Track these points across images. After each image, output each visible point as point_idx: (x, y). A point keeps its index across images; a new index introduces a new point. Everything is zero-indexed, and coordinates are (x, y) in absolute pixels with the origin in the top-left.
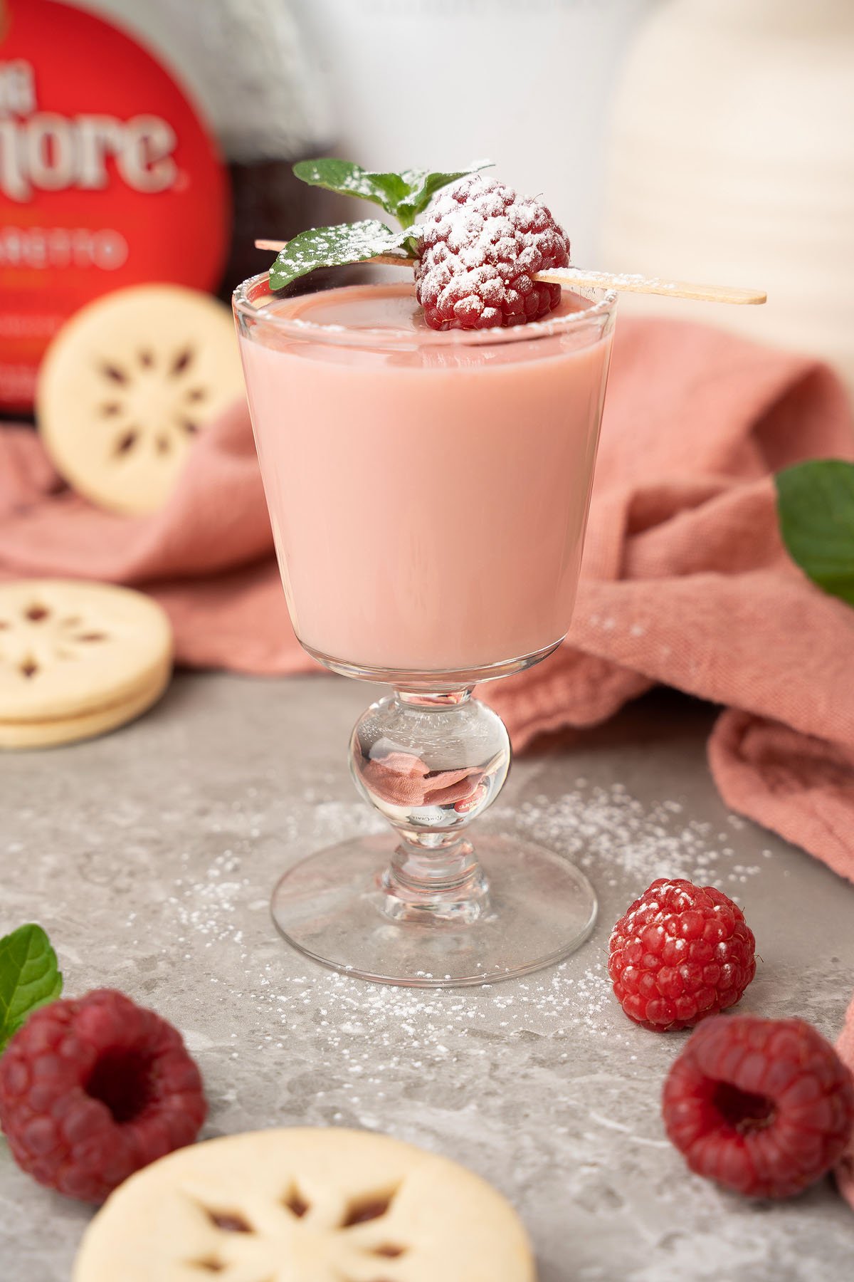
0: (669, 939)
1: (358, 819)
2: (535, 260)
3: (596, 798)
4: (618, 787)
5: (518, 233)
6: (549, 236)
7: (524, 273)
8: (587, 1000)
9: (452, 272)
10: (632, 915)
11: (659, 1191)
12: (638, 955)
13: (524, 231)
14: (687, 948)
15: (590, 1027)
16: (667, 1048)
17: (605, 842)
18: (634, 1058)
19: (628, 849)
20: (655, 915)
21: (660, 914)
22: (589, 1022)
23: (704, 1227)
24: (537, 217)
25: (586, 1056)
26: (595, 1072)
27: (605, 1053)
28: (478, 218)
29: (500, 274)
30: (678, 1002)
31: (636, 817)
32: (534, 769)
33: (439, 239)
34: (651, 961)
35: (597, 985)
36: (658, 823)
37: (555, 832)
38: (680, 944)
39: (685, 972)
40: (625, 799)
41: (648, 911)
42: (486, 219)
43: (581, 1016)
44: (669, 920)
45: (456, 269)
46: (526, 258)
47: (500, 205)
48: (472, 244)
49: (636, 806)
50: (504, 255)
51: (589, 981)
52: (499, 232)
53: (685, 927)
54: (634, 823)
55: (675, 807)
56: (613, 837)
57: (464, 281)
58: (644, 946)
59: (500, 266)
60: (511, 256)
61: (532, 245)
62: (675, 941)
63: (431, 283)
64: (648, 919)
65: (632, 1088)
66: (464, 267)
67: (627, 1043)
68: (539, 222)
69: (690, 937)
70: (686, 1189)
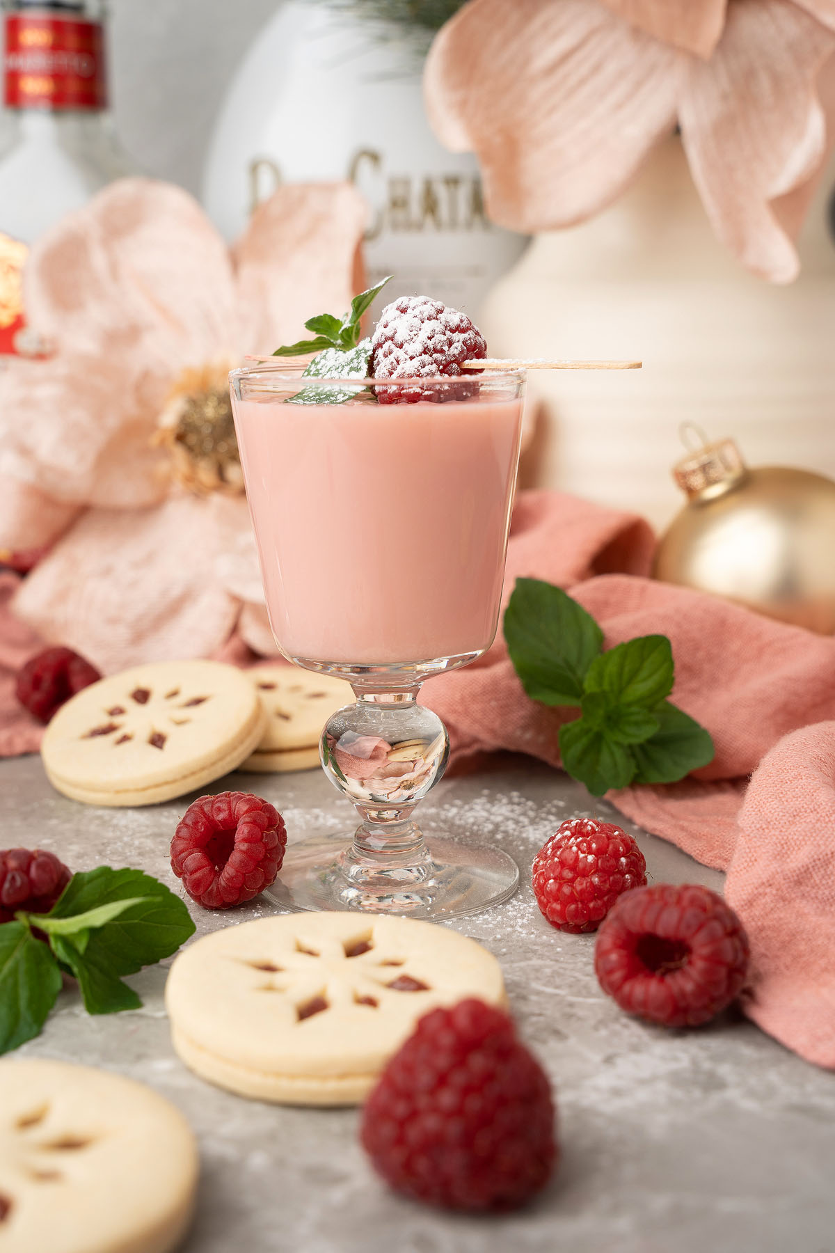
0: (582, 856)
1: (317, 817)
2: (462, 352)
3: (500, 801)
4: (515, 794)
5: (448, 333)
6: (472, 336)
7: (454, 361)
8: (516, 917)
9: (398, 362)
10: (550, 844)
11: (596, 1028)
12: (558, 870)
13: (453, 331)
14: (596, 862)
15: (521, 933)
16: (584, 943)
17: (511, 826)
18: (559, 949)
19: (530, 829)
20: (569, 840)
21: (573, 838)
22: (520, 930)
23: (635, 1049)
24: (462, 321)
25: (521, 950)
26: (530, 959)
27: (536, 947)
28: (417, 322)
29: (435, 361)
30: (591, 905)
31: (531, 809)
32: (450, 785)
33: (387, 339)
34: (568, 874)
35: (521, 908)
36: (549, 813)
37: (471, 820)
38: (591, 858)
39: (596, 880)
40: (523, 800)
41: (564, 838)
42: (423, 322)
43: (512, 926)
44: (582, 842)
45: (401, 358)
46: (455, 350)
47: (433, 312)
48: (413, 340)
49: (530, 803)
50: (438, 347)
51: (515, 906)
52: (433, 331)
53: (594, 846)
54: (532, 814)
55: (561, 804)
56: (517, 822)
57: (410, 367)
58: (562, 864)
59: (435, 355)
60: (444, 348)
61: (459, 341)
62: (586, 857)
63: (382, 371)
64: (563, 844)
65: (563, 968)
66: (408, 357)
67: (552, 941)
68: (463, 325)
69: (599, 853)
70: (617, 1027)
